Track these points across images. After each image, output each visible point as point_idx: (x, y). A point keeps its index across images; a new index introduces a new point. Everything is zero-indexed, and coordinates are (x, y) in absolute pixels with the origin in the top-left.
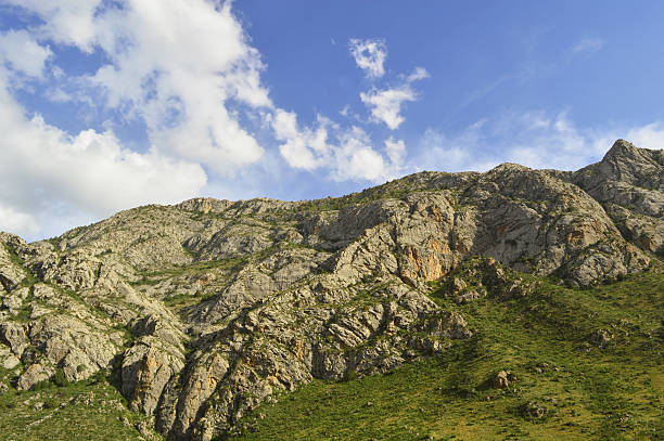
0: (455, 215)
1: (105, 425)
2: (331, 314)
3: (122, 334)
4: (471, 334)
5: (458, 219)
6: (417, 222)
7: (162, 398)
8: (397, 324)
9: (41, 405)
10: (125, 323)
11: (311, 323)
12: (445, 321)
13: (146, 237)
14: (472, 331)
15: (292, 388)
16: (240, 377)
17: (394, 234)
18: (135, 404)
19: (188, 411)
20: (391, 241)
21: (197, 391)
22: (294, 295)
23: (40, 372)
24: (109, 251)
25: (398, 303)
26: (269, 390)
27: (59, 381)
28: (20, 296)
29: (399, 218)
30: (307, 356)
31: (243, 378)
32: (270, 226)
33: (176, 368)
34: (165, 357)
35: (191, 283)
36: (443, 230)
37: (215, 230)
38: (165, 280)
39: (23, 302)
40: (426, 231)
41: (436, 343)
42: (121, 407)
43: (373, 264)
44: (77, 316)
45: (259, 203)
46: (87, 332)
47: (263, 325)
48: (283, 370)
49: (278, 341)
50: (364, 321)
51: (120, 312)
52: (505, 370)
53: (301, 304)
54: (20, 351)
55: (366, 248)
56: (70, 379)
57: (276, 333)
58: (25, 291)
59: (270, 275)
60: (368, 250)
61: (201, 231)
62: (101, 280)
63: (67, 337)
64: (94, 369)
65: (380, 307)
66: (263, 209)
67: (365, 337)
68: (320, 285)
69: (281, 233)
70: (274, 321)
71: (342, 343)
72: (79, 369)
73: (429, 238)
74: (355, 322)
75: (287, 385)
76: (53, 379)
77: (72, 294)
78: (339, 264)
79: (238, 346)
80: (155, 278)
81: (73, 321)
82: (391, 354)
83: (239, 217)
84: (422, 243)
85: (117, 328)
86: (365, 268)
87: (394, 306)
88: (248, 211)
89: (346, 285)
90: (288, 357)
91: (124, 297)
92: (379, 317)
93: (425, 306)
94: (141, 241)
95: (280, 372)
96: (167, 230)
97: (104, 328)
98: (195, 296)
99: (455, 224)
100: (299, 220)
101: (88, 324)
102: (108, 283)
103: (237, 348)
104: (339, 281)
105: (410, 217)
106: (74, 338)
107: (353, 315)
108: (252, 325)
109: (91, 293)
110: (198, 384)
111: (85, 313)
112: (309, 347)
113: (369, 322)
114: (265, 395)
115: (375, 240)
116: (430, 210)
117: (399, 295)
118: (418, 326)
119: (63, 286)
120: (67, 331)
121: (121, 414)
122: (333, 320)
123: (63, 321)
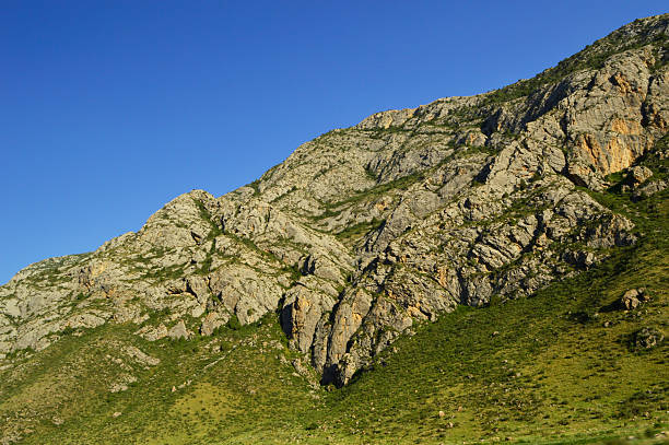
0: (651, 80)
1: (263, 365)
2: (478, 232)
3: (289, 275)
4: (635, 238)
5: (654, 85)
6: (595, 100)
7: (315, 336)
8: (549, 235)
9: (218, 348)
10: (292, 264)
11: (456, 245)
12: (605, 226)
13: (327, 167)
14: (637, 235)
15: (433, 319)
16: (382, 311)
17: (564, 123)
18: (292, 343)
19: (336, 347)
20: (560, 132)
21: (342, 328)
22: (441, 216)
23: (217, 320)
24: (294, 189)
25: (554, 211)
26: (409, 321)
27: (233, 325)
28: (204, 250)
29: (572, 100)
30: (451, 282)
31: (384, 312)
32: (451, 131)
33: (325, 306)
34: (315, 296)
35: (369, 210)
36: (632, 103)
37: (395, 146)
38: (345, 210)
39: (207, 255)
40: (607, 109)
41: (591, 255)
42: (280, 346)
43: (534, 165)
44: (246, 264)
45: (440, 106)
46: (255, 278)
47: (404, 254)
48: (424, 300)
49: (420, 269)
50: (512, 238)
51: (287, 254)
52: (637, 288)
53: (447, 226)
54: (204, 301)
55: (526, 147)
56: (242, 323)
57: (418, 260)
58: (209, 245)
59: (436, 191)
60: (528, 149)
61: (382, 149)
62: (271, 224)
63: (237, 285)
64: (262, 312)
65: (532, 218)
66: (444, 112)
67: (513, 256)
68: (468, 201)
69: (461, 136)
70: (415, 248)
71: (488, 265)
72: (249, 313)
73: (611, 119)
74: (502, 240)
75: (429, 315)
76: (228, 325)
77: (246, 241)
78: (493, 171)
79: (381, 279)
80: (338, 209)
81: (242, 270)
82: (538, 273)
83: (420, 125)
84: (602, 126)
85: (285, 270)
86: (524, 172)
87: (547, 215)
88: (429, 117)
89: (500, 196)
90: (429, 286)
91: (293, 237)
92: (531, 230)
93: (585, 211)
94: (324, 172)
95: (421, 302)
96: (347, 156)
97: (272, 271)
98: (372, 223)
99: (649, 92)
100: (484, 117)
101: (257, 270)
102: (277, 226)
103: (380, 282)
104: (492, 192)
105: (587, 96)
106: (243, 286)
107: (499, 232)
108: (393, 255)
109: (263, 239)
110: (343, 321)
111: (255, 260)
112: (453, 272)
113: (517, 238)
114: (404, 327)
115: (540, 135)
116: (613, 80)
117: (556, 201)
118: (573, 237)
119: (239, 234)
120: (237, 280)
121: (279, 352)
122: (478, 240)
123: (234, 270)
